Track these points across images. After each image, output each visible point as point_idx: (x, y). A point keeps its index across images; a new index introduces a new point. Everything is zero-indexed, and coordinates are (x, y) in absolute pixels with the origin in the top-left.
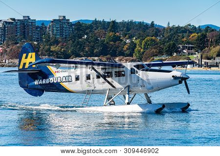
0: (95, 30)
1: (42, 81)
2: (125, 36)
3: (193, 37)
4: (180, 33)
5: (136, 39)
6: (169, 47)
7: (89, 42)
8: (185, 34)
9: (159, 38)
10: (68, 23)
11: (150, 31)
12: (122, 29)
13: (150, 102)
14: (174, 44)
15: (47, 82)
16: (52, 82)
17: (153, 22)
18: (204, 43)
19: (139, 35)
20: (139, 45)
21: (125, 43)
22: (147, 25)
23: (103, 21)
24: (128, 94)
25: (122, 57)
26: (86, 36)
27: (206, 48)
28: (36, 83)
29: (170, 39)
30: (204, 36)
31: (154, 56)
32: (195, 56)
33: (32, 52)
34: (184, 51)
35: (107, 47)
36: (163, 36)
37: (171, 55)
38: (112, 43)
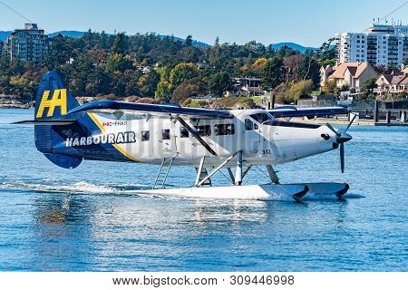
0: (89, 48)
1: (79, 140)
2: (142, 61)
3: (259, 63)
4: (237, 56)
5: (160, 66)
6: (217, 81)
7: (77, 70)
8: (245, 59)
9: (199, 65)
10: (42, 36)
11: (185, 52)
12: (135, 48)
13: (276, 181)
14: (226, 75)
15: (89, 142)
16: (98, 142)
17: (189, 37)
18: (278, 74)
19: (164, 60)
20: (164, 77)
21: (141, 73)
22: (179, 41)
23: (103, 33)
24: (241, 166)
25: (134, 97)
26: (72, 60)
27: (282, 84)
28: (68, 143)
29: (219, 67)
30: (279, 63)
31: (190, 96)
32: (262, 97)
33: (59, 88)
34: (244, 88)
35: (109, 80)
36: (208, 62)
37: (221, 95)
38: (117, 72)
